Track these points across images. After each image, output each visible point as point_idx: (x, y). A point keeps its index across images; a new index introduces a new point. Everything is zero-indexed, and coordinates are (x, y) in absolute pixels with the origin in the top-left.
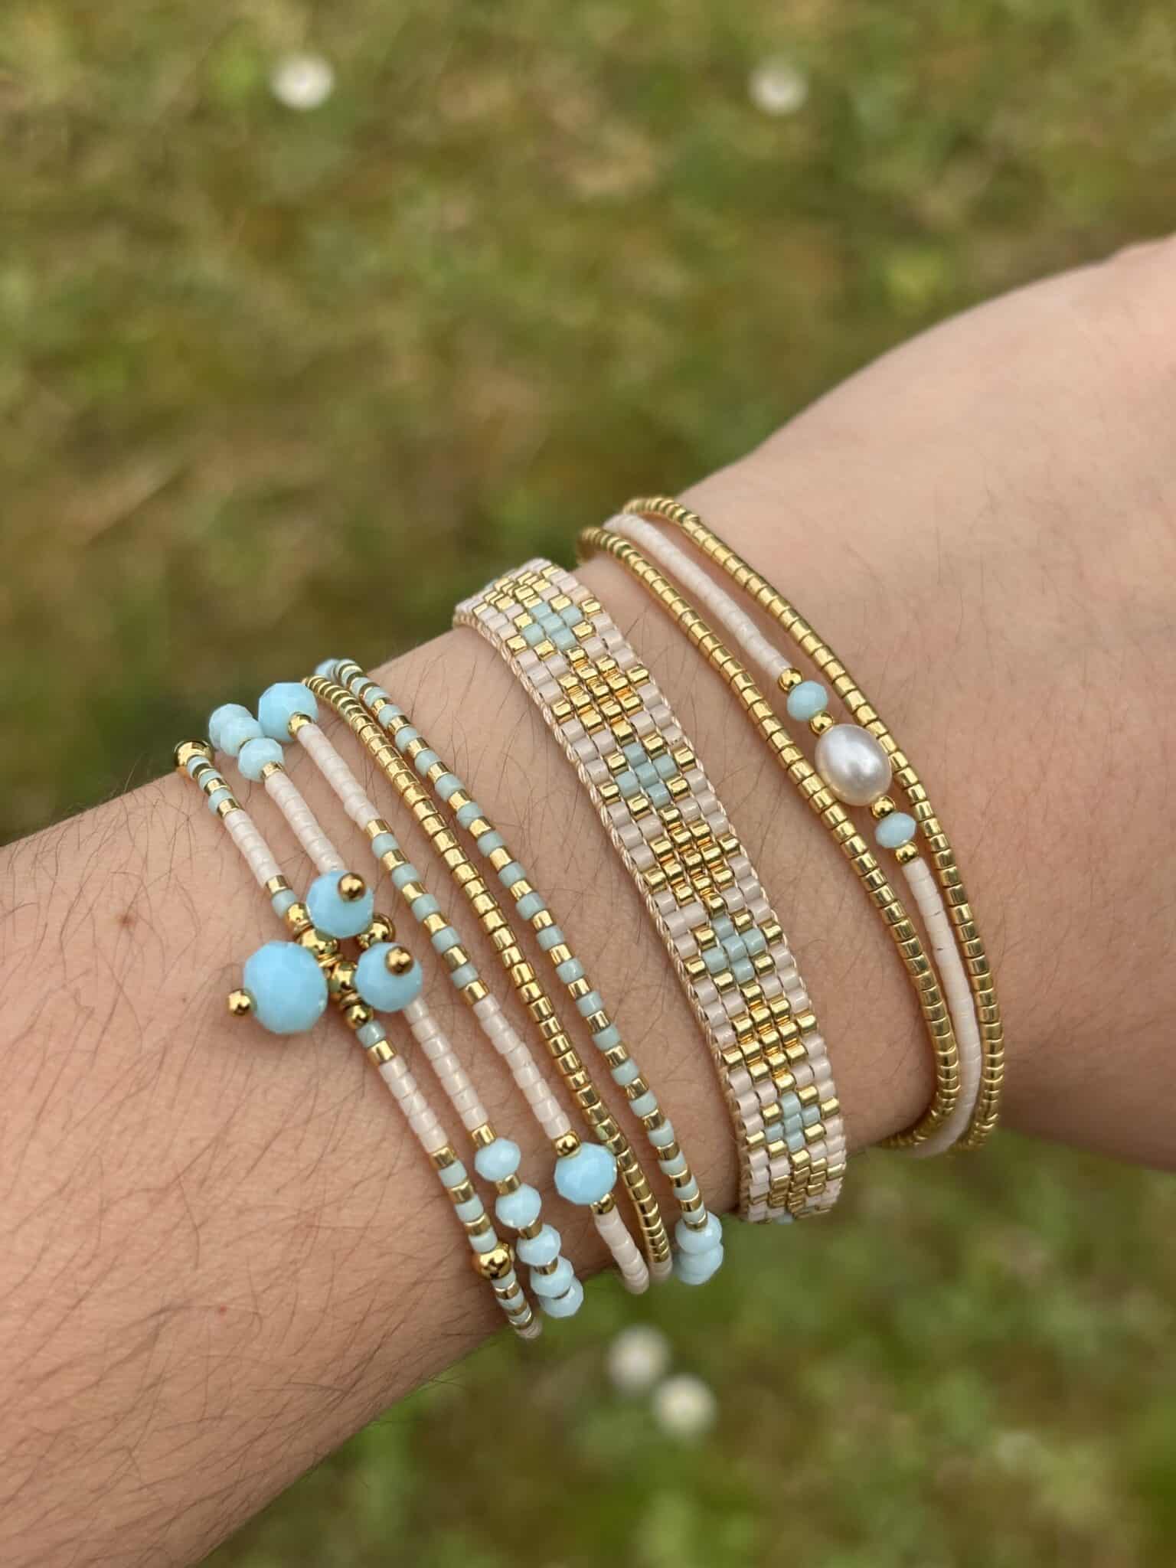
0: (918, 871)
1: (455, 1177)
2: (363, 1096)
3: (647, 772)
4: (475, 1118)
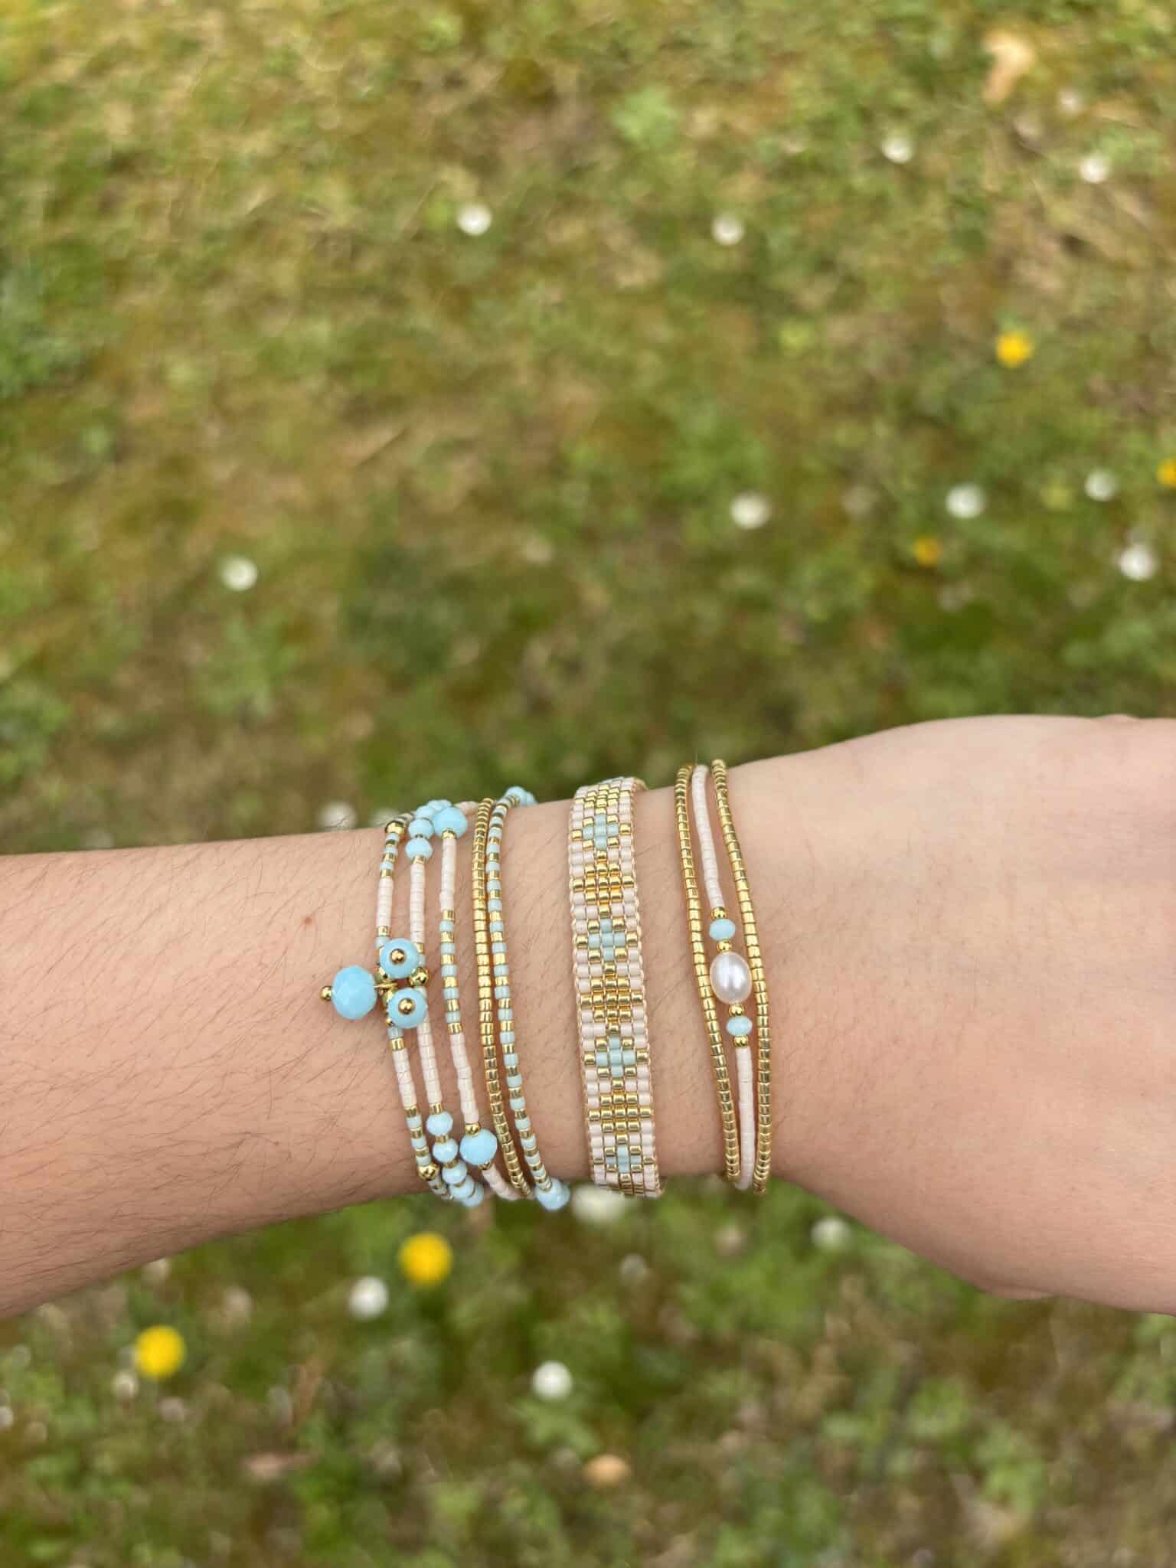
0: (744, 1056)
1: (414, 1123)
2: (382, 1062)
3: (608, 938)
4: (434, 1097)
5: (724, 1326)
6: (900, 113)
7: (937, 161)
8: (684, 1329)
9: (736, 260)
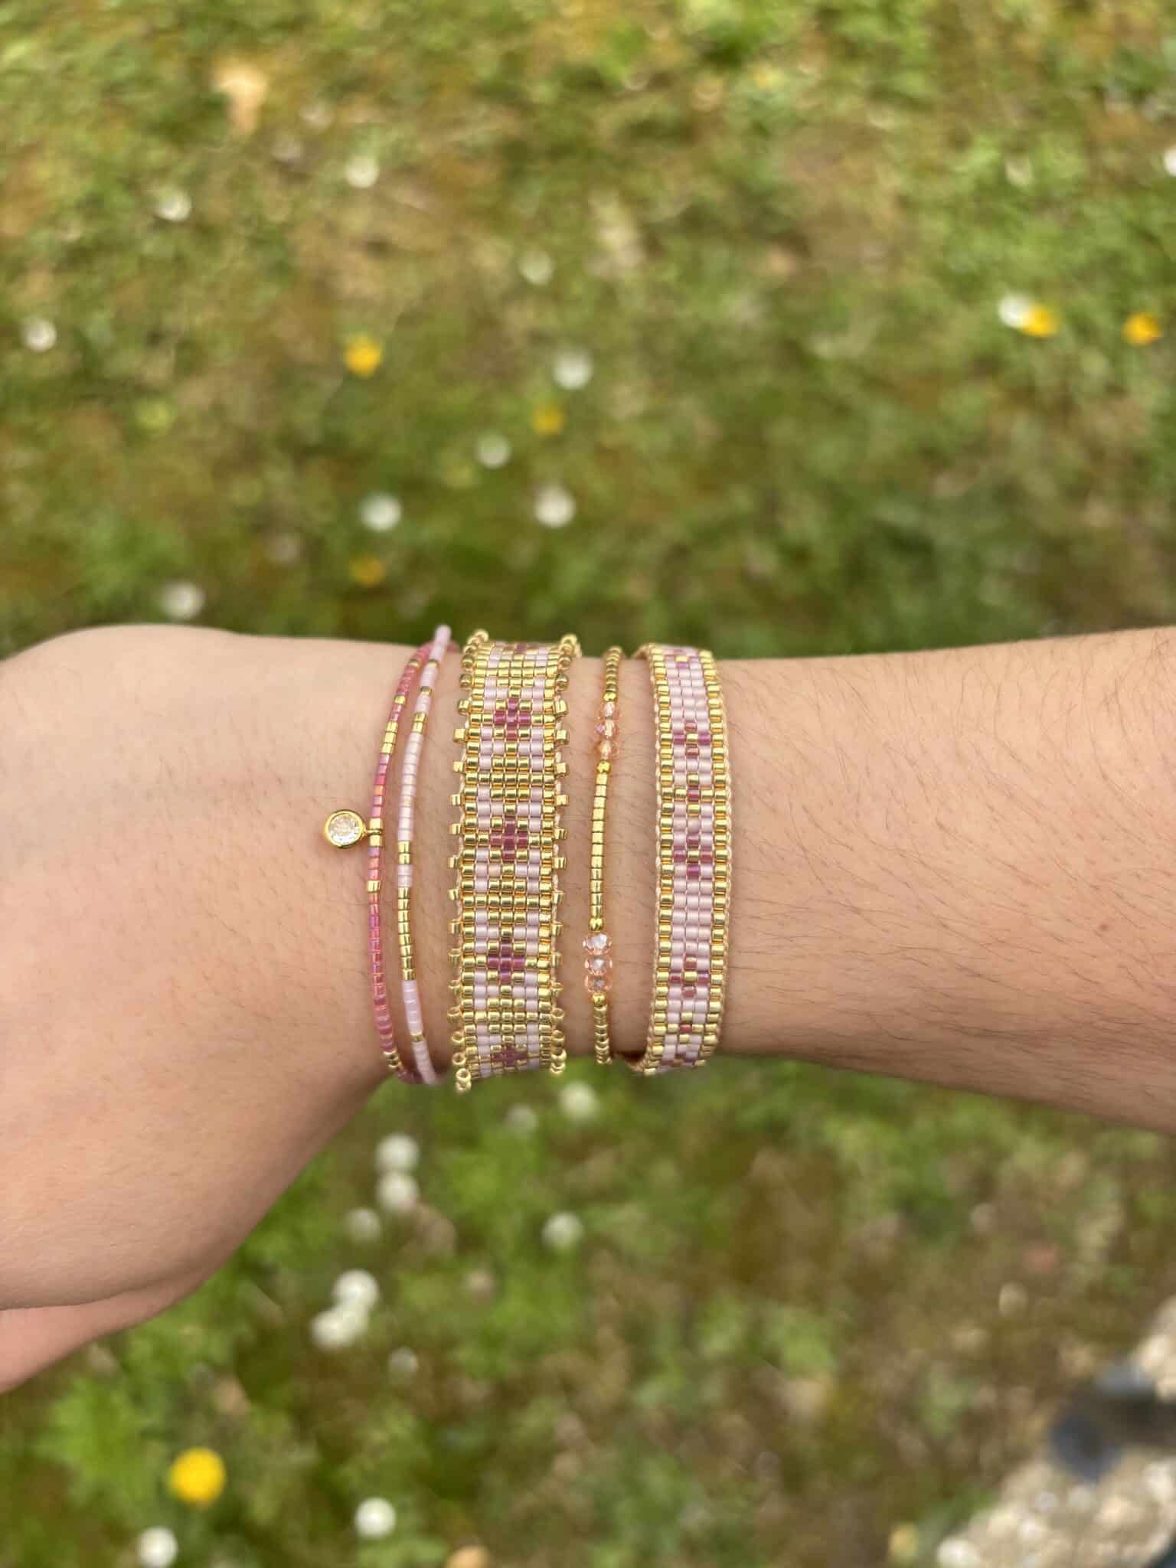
5: (509, 1366)
6: (162, 173)
7: (218, 207)
8: (473, 1391)
9: (63, 363)
